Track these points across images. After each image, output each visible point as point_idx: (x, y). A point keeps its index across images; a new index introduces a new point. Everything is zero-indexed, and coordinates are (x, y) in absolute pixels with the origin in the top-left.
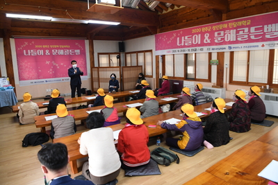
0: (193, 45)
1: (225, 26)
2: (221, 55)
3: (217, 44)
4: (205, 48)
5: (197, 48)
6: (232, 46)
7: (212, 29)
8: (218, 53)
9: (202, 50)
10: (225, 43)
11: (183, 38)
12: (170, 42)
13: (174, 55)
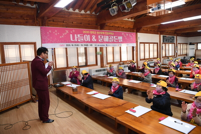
0: (84, 42)
1: (104, 33)
2: (101, 49)
3: (100, 43)
4: (93, 44)
5: (88, 44)
6: (108, 44)
7: (96, 33)
8: (100, 48)
9: (91, 45)
10: (104, 42)
11: (76, 35)
12: (63, 36)
13: (66, 48)
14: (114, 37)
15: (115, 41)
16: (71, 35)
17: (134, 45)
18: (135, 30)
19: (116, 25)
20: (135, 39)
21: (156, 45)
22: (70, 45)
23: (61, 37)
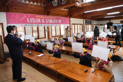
0: (37, 23)
1: (49, 18)
2: (48, 28)
3: (47, 24)
4: (43, 25)
5: (39, 24)
6: (52, 25)
7: (45, 18)
9: (41, 25)
10: (49, 23)
11: (31, 19)
12: (22, 19)
13: (25, 27)
14: (56, 20)
15: (56, 23)
16: (28, 19)
17: (69, 25)
18: (69, 16)
19: (57, 13)
20: (69, 22)
21: (81, 25)
22: (27, 25)
23: (21, 20)
